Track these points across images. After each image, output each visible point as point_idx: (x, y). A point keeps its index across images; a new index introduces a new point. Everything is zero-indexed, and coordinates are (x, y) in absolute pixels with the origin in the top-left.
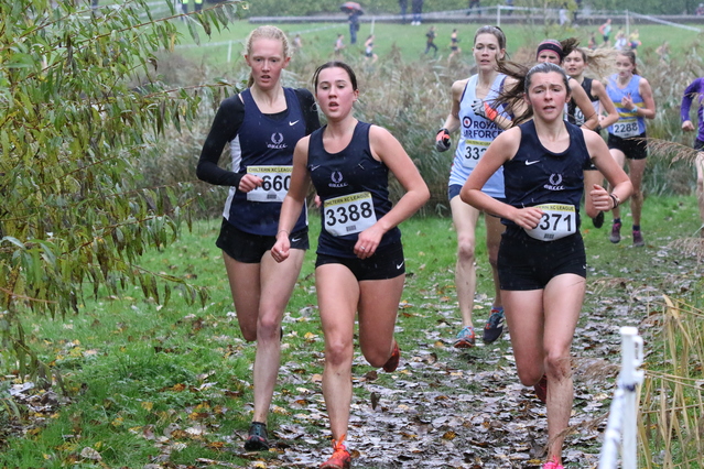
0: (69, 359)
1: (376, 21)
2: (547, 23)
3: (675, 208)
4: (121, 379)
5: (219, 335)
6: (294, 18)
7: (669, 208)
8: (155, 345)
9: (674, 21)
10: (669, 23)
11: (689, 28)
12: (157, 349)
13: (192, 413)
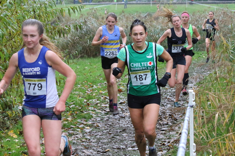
1: (117, 4)
2: (165, 4)
3: (201, 55)
5: (76, 91)
6: (94, 3)
7: (199, 55)
9: (199, 3)
10: (198, 4)
11: (204, 5)
13: (69, 113)
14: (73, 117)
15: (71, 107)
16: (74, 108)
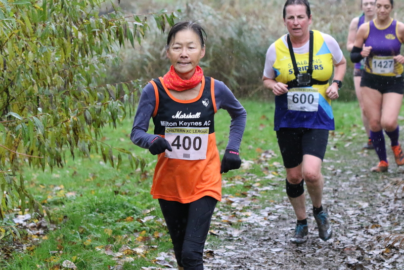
0: (56, 198)
4: (91, 213)
8: (115, 189)
12: (116, 192)
13: (139, 236)
14: (149, 246)
15: (144, 221)
16: (152, 224)
